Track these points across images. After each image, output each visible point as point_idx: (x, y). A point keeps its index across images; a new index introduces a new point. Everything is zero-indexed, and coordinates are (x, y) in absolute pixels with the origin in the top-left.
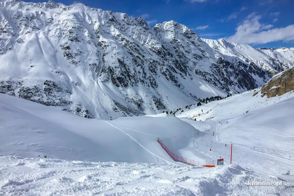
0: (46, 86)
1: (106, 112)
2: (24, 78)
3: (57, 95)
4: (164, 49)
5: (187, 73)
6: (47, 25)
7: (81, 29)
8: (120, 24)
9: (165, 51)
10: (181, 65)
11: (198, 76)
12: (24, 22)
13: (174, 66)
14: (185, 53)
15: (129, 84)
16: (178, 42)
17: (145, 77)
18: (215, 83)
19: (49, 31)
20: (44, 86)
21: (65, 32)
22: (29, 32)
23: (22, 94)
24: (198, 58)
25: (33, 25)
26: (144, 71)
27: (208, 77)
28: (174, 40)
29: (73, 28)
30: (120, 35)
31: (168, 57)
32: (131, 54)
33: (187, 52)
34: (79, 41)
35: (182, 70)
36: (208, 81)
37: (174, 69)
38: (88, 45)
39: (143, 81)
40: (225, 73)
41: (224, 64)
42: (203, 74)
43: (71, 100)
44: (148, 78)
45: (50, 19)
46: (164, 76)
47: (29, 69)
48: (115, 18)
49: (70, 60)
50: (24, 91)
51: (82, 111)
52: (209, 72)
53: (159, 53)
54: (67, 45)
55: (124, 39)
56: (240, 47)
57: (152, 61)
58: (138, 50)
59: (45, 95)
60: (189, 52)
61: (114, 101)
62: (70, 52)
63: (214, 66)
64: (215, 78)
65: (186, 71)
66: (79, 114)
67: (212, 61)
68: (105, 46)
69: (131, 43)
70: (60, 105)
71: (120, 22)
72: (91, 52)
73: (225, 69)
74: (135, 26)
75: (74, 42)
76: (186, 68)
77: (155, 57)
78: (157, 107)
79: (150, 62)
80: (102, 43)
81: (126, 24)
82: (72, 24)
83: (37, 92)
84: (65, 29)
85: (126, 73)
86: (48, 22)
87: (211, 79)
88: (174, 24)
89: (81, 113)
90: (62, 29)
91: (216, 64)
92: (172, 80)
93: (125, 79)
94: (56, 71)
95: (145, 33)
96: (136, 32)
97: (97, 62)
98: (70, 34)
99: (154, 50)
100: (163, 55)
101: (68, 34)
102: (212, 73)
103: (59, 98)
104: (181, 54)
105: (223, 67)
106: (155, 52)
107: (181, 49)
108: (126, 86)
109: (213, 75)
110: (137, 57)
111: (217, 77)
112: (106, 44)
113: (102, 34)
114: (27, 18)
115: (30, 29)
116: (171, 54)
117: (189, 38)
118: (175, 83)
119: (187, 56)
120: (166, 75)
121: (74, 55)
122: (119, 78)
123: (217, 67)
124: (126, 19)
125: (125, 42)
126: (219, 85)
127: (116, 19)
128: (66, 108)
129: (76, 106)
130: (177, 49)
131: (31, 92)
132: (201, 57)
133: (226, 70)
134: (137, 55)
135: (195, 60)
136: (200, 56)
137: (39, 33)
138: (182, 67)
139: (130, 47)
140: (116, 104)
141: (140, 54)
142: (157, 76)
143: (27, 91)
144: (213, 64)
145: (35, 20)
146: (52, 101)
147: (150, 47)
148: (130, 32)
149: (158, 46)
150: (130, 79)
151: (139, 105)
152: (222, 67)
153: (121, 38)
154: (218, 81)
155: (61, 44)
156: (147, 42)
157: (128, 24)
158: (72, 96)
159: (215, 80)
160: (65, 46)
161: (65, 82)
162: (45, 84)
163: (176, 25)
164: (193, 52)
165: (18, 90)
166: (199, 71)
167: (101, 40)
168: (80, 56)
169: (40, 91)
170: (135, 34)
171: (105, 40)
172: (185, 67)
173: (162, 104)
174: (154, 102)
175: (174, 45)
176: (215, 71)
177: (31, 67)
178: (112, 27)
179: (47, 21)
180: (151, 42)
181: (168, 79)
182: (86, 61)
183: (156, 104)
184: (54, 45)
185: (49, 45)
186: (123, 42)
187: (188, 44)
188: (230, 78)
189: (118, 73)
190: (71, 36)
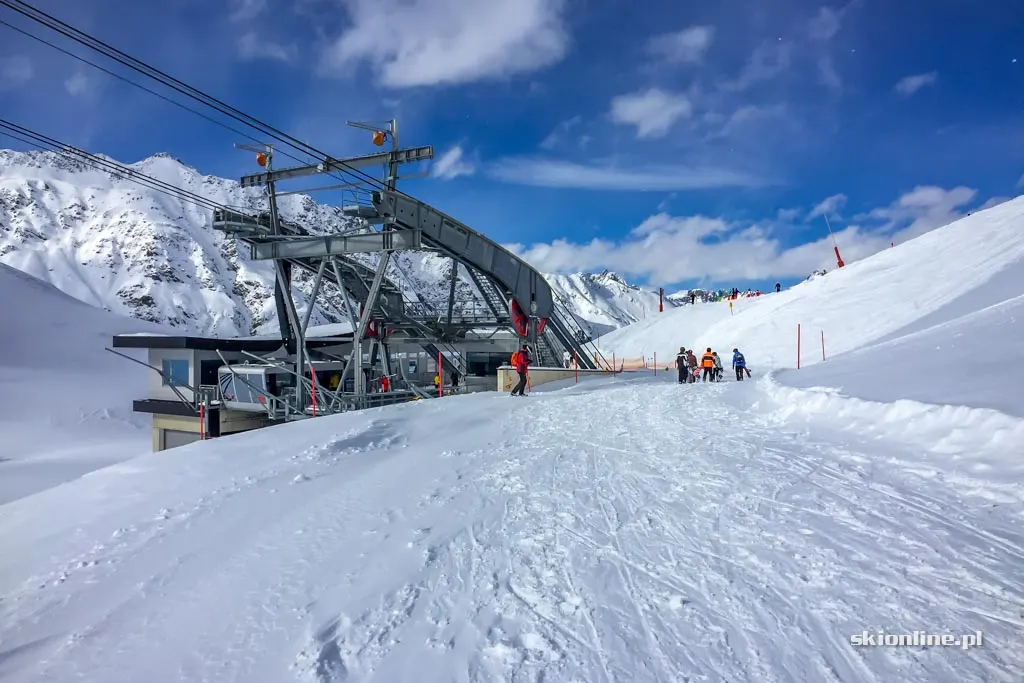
6: (67, 226)
7: (183, 244)
19: (77, 244)
21: (133, 252)
28: (451, 277)
29: (155, 238)
34: (178, 280)
38: (206, 292)
45: (75, 208)
54: (145, 292)
55: (309, 274)
56: (630, 299)
62: (156, 314)
68: (258, 296)
69: (331, 288)
72: (218, 316)
75: (163, 284)
80: (246, 286)
81: (310, 229)
82: (153, 227)
84: (129, 240)
90: (119, 241)
95: (368, 257)
98: (147, 258)
101: (143, 257)
107: (470, 304)
112: (261, 290)
113: (243, 259)
124: (310, 215)
139: (329, 300)
155: (121, 288)
160: (137, 295)
167: (245, 279)
168: (184, 327)
171: (255, 278)
179: (67, 213)
190: (152, 263)
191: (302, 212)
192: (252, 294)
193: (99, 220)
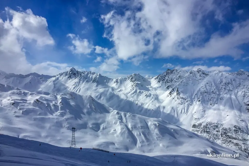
2: (224, 122)
3: (240, 134)
12: (224, 87)
20: (234, 128)
22: (226, 93)
23: (223, 131)
25: (228, 89)
43: (248, 138)
47: (226, 117)
50: (224, 130)
59: (234, 133)
70: (242, 141)
83: (230, 131)
86: (238, 86)
94: (240, 119)
103: (241, 136)
114: (225, 84)
115: (227, 91)
128: (245, 143)
131: (227, 131)
137: (232, 93)
143: (225, 130)
145: (230, 85)
146: (238, 137)
161: (245, 127)
165: (221, 128)
169: (232, 130)
184: (240, 102)
185: (237, 102)
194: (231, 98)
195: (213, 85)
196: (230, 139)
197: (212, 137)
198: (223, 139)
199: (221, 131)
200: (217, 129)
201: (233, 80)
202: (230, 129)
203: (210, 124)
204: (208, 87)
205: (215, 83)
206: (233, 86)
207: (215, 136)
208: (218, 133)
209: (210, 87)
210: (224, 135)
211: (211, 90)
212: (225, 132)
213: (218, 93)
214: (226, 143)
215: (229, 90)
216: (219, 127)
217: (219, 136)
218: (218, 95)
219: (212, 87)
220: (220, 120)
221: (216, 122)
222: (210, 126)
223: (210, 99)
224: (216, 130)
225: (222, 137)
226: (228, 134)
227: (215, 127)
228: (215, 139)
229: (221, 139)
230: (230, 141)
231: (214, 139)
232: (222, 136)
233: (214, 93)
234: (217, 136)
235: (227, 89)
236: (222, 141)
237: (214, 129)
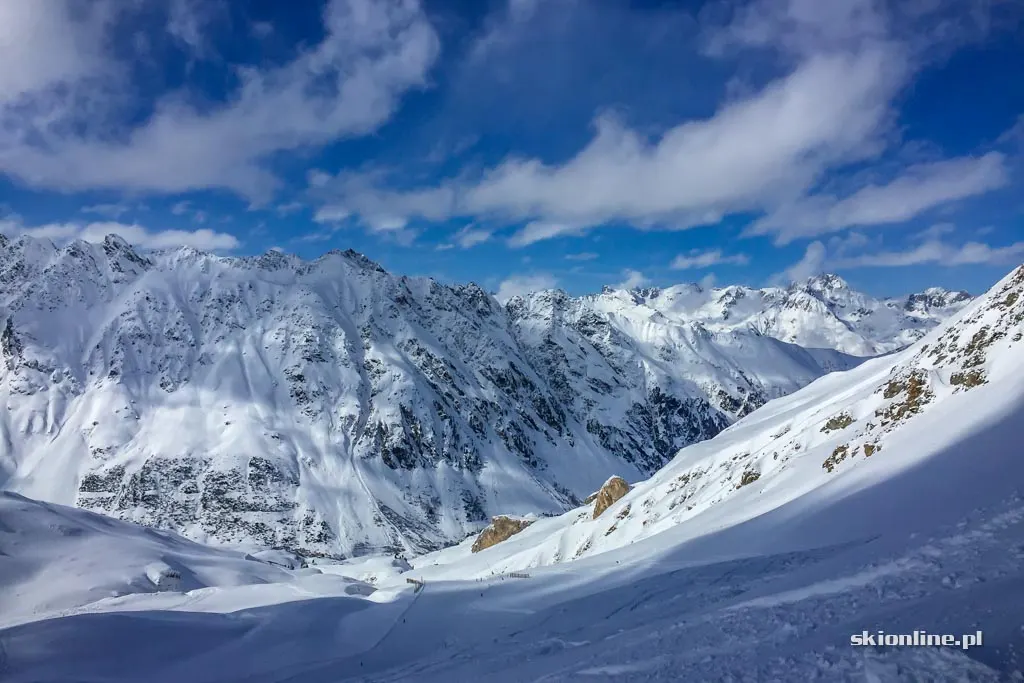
0: (253, 468)
1: (360, 525)
2: (213, 452)
3: (271, 489)
4: (516, 371)
5: (564, 428)
6: (259, 317)
7: (332, 330)
8: (420, 309)
9: (516, 377)
10: (552, 409)
11: (590, 436)
12: (214, 313)
13: (532, 413)
14: (569, 376)
15: (417, 463)
16: (555, 347)
17: (455, 446)
18: (629, 454)
19: (264, 331)
20: (250, 470)
21: (297, 338)
22: (223, 338)
23: (210, 486)
24: (600, 390)
25: (230, 319)
26: (454, 432)
27: (615, 438)
28: (549, 342)
29: (313, 328)
30: (415, 340)
31: (521, 390)
32: (434, 386)
33: (574, 373)
34: (324, 361)
35: (552, 423)
36: (613, 450)
37: (532, 421)
38: (342, 369)
39: (448, 456)
40: (661, 429)
41: (664, 405)
42: (604, 434)
43: (296, 499)
44: (462, 448)
45: (267, 302)
46: (503, 441)
47: (222, 430)
48: (410, 293)
49: (304, 406)
50: (213, 480)
51: (315, 523)
52: (619, 427)
53: (500, 381)
55: (422, 350)
57: (479, 404)
58: (450, 378)
59: (249, 489)
60: (580, 375)
61: (380, 502)
62: (305, 389)
63: (638, 411)
64: (633, 440)
65: (561, 425)
66: (309, 530)
67: (636, 397)
68: (378, 372)
69: (438, 362)
70: (276, 511)
71: (422, 302)
72: (348, 388)
73: (664, 417)
74: (454, 313)
75: (314, 364)
76: (564, 416)
77: (490, 393)
78: (469, 515)
79: (476, 407)
80: (372, 363)
81: (433, 308)
82: (313, 318)
83: (237, 482)
84: (297, 329)
85: (414, 438)
86: (264, 310)
87: (621, 445)
88: (555, 299)
89: (312, 526)
90: (291, 329)
91: (643, 403)
92: (521, 450)
93: (409, 451)
94: (273, 433)
96: (454, 330)
97: (356, 412)
98: (306, 344)
99: (489, 373)
100: (509, 387)
101: (303, 343)
102: (627, 429)
103: (275, 495)
104: (559, 379)
105: (661, 413)
106: (492, 380)
107: (563, 365)
108: (410, 467)
109: (628, 434)
110: (447, 394)
111: (639, 439)
112: (381, 368)
113: (375, 339)
114: (220, 301)
115: (225, 329)
116: (530, 383)
117: (590, 333)
118: (527, 456)
119: (572, 385)
120: (506, 438)
121: (310, 395)
122: (396, 451)
123: (646, 412)
124: (434, 297)
125: (425, 360)
126: (639, 460)
127: (414, 296)
128: (285, 517)
129: (305, 512)
130: (553, 364)
131: (226, 483)
132: (608, 387)
133: (663, 421)
134: (447, 390)
135: (590, 395)
136: (606, 384)
137: (244, 336)
138: (554, 413)
139: (434, 371)
140: (383, 508)
141: (454, 386)
142: (485, 442)
143: (218, 480)
144: (636, 406)
145: (236, 306)
146: (263, 501)
147: (482, 367)
148: (442, 329)
149: (501, 366)
150: (421, 453)
151: (431, 512)
152: (656, 413)
153: (416, 347)
154: (640, 449)
155: (286, 367)
156: (476, 354)
157: (438, 308)
158: (299, 489)
159: (631, 446)
160: (296, 373)
161: (289, 459)
162: (251, 464)
163: (559, 302)
164: (591, 373)
165: (202, 477)
166: (594, 423)
167: (372, 358)
168: (322, 398)
169: (243, 479)
170: (451, 333)
171: (380, 357)
172: (561, 414)
173: (480, 510)
174: (463, 504)
175: (548, 355)
176: (638, 423)
177: (227, 424)
178: (401, 318)
179: (261, 306)
180: (485, 354)
181: (509, 448)
182: (333, 410)
183: (466, 508)
184: (272, 369)
185: (262, 370)
186: (421, 357)
187: (580, 352)
188: (672, 442)
189: (396, 438)
190: (308, 348)
191: (429, 295)
192: (375, 369)
193: (280, 313)
194: (238, 357)
195: (172, 303)
196: (235, 514)
197: (165, 519)
198: (209, 518)
199: (201, 487)
200: (187, 483)
201: (247, 285)
202: (235, 473)
203: (160, 464)
204: (150, 315)
205: (179, 299)
206: (249, 310)
207: (179, 512)
208: (193, 496)
209: (159, 316)
210: (214, 502)
211: (162, 326)
212: (220, 489)
213: (190, 337)
214: (220, 530)
215: (235, 326)
216: (194, 473)
217: (194, 510)
218: (193, 345)
219: (169, 314)
220: (201, 446)
221: (182, 453)
222: (158, 474)
223: (158, 362)
224: (182, 486)
225: (207, 512)
226: (227, 496)
227: (178, 474)
228: (179, 523)
229: (204, 520)
230: (236, 520)
231: (174, 524)
232: (205, 507)
233: (177, 339)
234: (186, 509)
235: (226, 320)
236: (205, 527)
237: (176, 483)
